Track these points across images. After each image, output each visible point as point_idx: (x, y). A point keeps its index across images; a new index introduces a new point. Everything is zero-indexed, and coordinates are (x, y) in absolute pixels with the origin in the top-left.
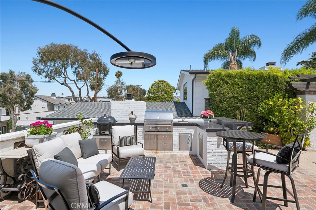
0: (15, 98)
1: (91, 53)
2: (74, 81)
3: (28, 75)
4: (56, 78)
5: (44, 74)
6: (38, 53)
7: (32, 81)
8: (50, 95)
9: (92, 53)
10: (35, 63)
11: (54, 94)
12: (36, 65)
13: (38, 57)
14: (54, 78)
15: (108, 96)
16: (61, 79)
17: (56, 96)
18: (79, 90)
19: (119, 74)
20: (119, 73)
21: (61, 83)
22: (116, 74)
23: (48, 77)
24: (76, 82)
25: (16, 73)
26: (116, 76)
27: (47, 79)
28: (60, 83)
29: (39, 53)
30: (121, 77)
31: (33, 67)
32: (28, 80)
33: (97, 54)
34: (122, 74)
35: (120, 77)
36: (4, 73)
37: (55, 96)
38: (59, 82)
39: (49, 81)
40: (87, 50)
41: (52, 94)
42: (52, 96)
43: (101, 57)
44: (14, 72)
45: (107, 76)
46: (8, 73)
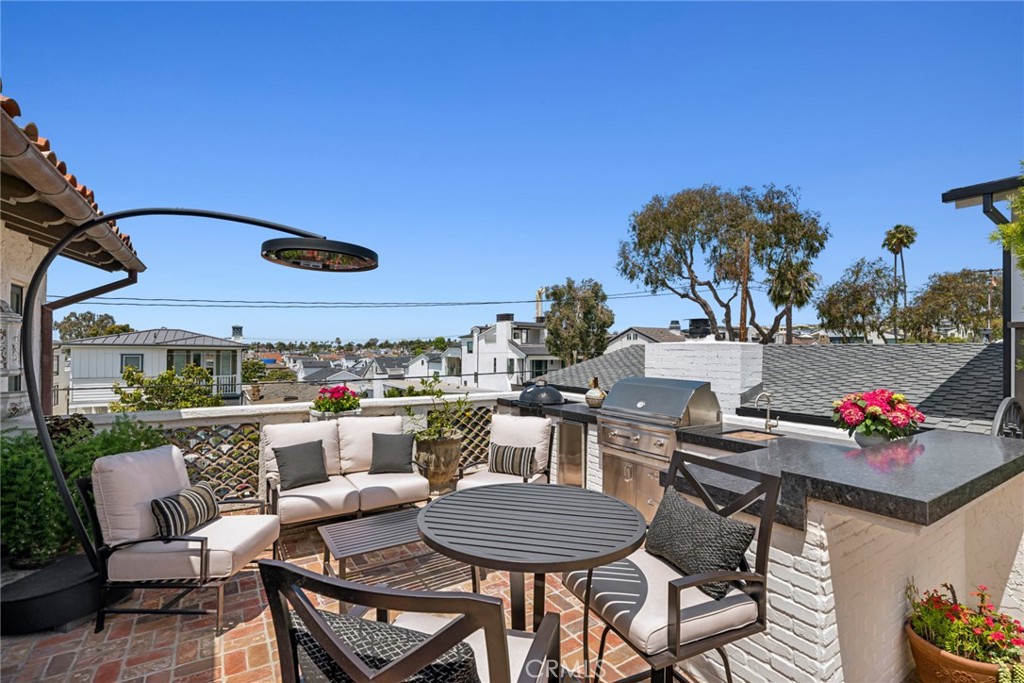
0: (573, 337)
1: (760, 192)
2: (708, 283)
3: (596, 284)
4: (669, 283)
5: (643, 276)
6: (631, 229)
7: (604, 298)
8: (667, 326)
9: (765, 191)
10: (624, 252)
11: (677, 322)
12: (626, 258)
13: (630, 238)
14: (664, 284)
15: (820, 322)
16: (680, 284)
17: (682, 328)
18: (724, 310)
19: (898, 238)
20: (901, 232)
21: (682, 292)
22: (887, 240)
23: (652, 283)
24: (715, 287)
25: (577, 284)
26: (886, 248)
27: (649, 288)
28: (679, 294)
29: (634, 228)
30: (911, 246)
31: (620, 264)
32: (597, 295)
33: (779, 192)
34: (915, 234)
35: (904, 249)
36: (557, 286)
37: (678, 328)
38: (677, 293)
39: (654, 292)
40: (749, 190)
41: (673, 322)
42: (671, 328)
43: (798, 196)
44: (573, 282)
45: (820, 254)
46: (566, 285)
